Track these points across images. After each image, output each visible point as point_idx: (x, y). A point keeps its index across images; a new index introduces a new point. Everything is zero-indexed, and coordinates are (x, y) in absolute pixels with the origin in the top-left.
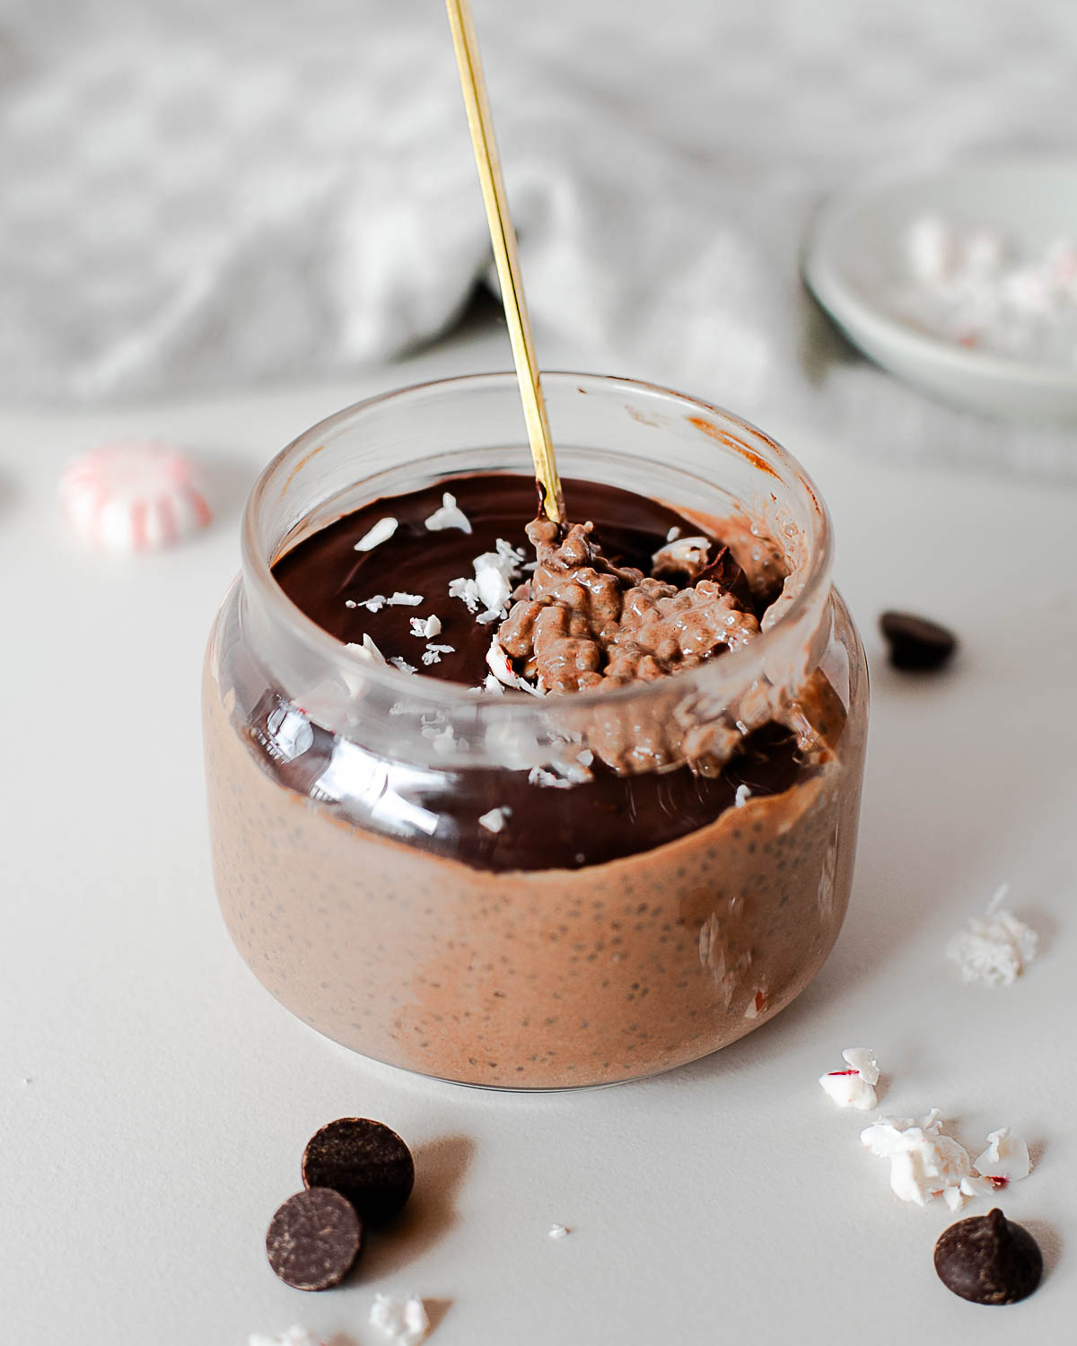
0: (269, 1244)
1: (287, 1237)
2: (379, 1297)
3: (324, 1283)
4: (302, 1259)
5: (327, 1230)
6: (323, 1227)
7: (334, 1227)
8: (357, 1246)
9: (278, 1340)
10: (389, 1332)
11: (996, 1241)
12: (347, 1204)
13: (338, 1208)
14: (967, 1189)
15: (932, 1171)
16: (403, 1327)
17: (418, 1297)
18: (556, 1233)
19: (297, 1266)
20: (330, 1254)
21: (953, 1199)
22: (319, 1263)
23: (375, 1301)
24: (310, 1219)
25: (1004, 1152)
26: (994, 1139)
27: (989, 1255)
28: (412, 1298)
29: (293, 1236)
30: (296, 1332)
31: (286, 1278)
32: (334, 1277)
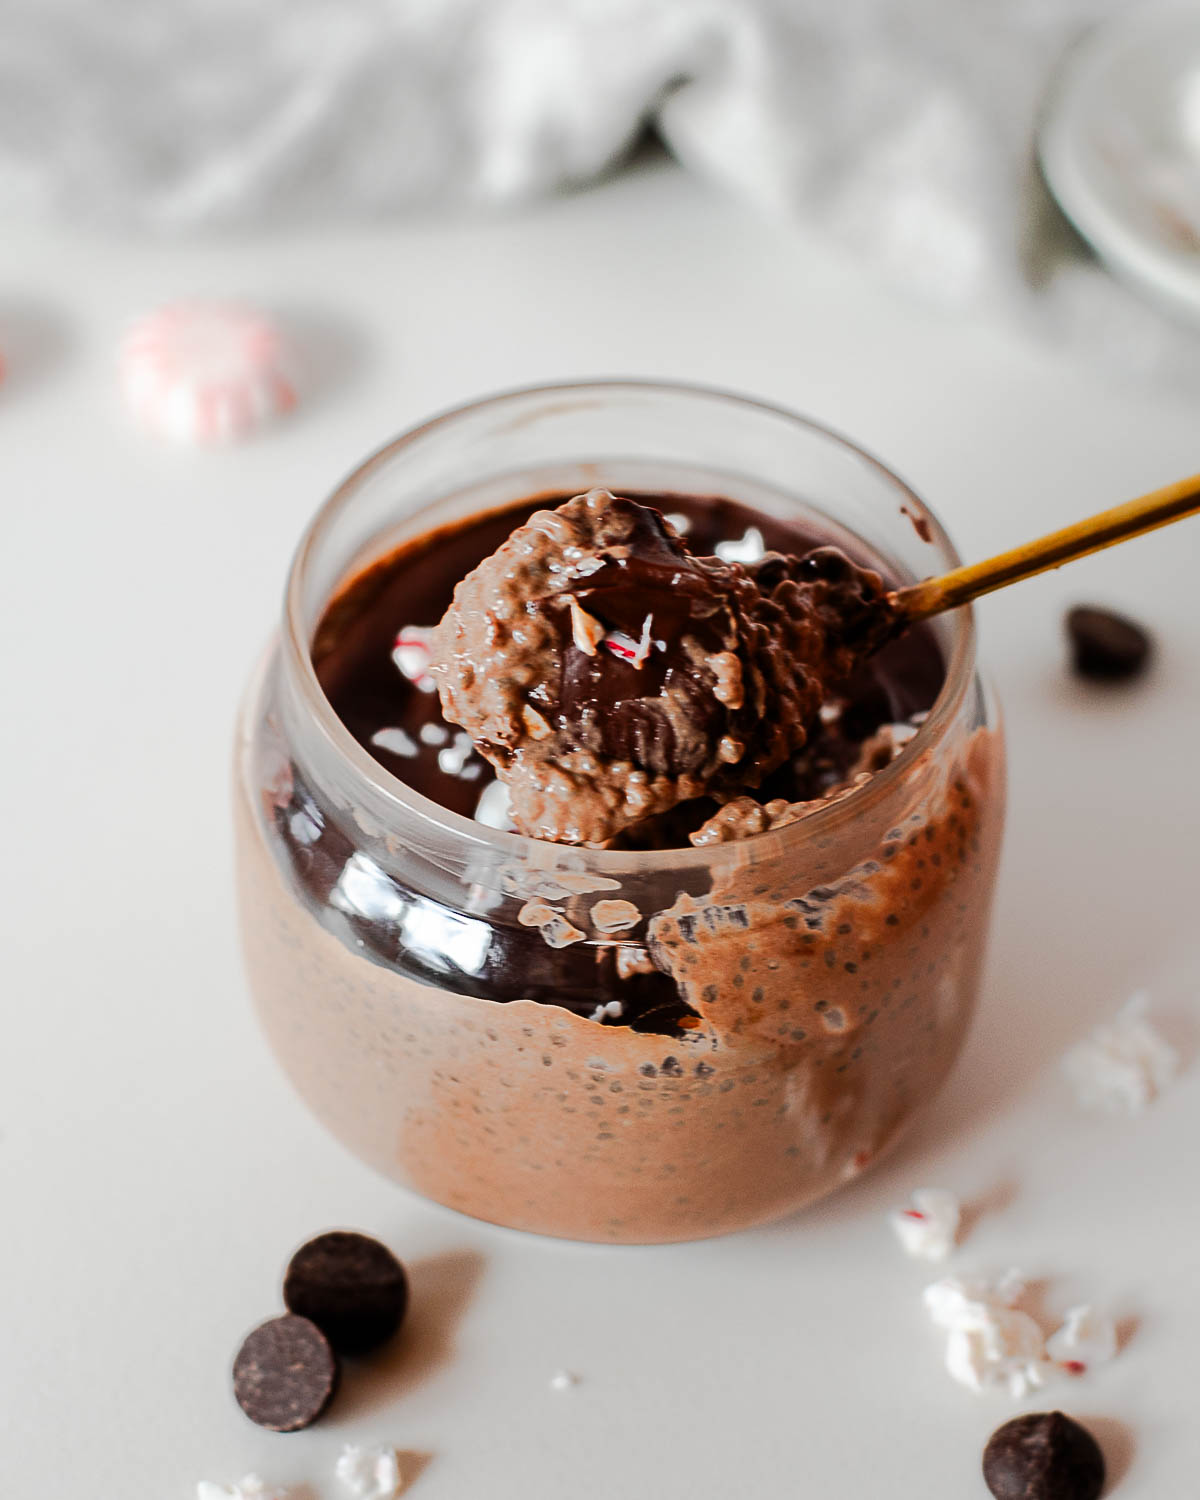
0: (236, 1372)
1: (254, 1367)
2: (348, 1449)
3: (288, 1426)
4: (270, 1395)
5: (298, 1367)
6: (294, 1362)
7: (306, 1363)
8: (327, 1390)
9: (229, 1491)
10: (357, 1487)
11: (1050, 1451)
12: (322, 1340)
13: (313, 1342)
14: (1034, 1375)
15: (993, 1355)
16: (372, 1483)
17: (392, 1452)
18: (560, 1382)
19: (262, 1403)
20: (297, 1394)
21: (1018, 1386)
22: (285, 1403)
23: (341, 1453)
24: (281, 1350)
25: (1086, 1333)
26: (1075, 1318)
27: (1040, 1466)
28: (385, 1452)
29: (263, 1367)
30: (251, 1483)
31: (250, 1414)
32: (299, 1421)
